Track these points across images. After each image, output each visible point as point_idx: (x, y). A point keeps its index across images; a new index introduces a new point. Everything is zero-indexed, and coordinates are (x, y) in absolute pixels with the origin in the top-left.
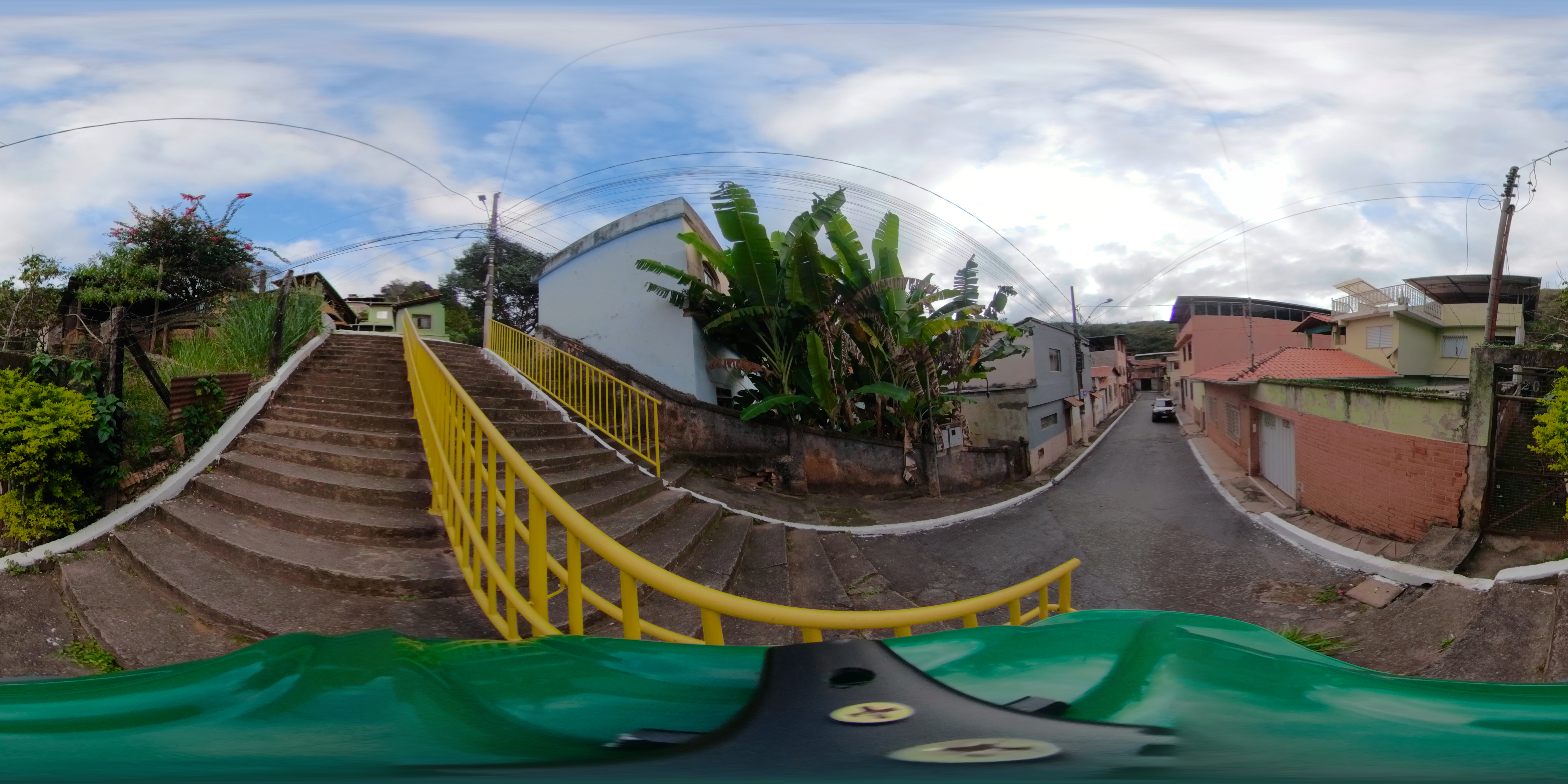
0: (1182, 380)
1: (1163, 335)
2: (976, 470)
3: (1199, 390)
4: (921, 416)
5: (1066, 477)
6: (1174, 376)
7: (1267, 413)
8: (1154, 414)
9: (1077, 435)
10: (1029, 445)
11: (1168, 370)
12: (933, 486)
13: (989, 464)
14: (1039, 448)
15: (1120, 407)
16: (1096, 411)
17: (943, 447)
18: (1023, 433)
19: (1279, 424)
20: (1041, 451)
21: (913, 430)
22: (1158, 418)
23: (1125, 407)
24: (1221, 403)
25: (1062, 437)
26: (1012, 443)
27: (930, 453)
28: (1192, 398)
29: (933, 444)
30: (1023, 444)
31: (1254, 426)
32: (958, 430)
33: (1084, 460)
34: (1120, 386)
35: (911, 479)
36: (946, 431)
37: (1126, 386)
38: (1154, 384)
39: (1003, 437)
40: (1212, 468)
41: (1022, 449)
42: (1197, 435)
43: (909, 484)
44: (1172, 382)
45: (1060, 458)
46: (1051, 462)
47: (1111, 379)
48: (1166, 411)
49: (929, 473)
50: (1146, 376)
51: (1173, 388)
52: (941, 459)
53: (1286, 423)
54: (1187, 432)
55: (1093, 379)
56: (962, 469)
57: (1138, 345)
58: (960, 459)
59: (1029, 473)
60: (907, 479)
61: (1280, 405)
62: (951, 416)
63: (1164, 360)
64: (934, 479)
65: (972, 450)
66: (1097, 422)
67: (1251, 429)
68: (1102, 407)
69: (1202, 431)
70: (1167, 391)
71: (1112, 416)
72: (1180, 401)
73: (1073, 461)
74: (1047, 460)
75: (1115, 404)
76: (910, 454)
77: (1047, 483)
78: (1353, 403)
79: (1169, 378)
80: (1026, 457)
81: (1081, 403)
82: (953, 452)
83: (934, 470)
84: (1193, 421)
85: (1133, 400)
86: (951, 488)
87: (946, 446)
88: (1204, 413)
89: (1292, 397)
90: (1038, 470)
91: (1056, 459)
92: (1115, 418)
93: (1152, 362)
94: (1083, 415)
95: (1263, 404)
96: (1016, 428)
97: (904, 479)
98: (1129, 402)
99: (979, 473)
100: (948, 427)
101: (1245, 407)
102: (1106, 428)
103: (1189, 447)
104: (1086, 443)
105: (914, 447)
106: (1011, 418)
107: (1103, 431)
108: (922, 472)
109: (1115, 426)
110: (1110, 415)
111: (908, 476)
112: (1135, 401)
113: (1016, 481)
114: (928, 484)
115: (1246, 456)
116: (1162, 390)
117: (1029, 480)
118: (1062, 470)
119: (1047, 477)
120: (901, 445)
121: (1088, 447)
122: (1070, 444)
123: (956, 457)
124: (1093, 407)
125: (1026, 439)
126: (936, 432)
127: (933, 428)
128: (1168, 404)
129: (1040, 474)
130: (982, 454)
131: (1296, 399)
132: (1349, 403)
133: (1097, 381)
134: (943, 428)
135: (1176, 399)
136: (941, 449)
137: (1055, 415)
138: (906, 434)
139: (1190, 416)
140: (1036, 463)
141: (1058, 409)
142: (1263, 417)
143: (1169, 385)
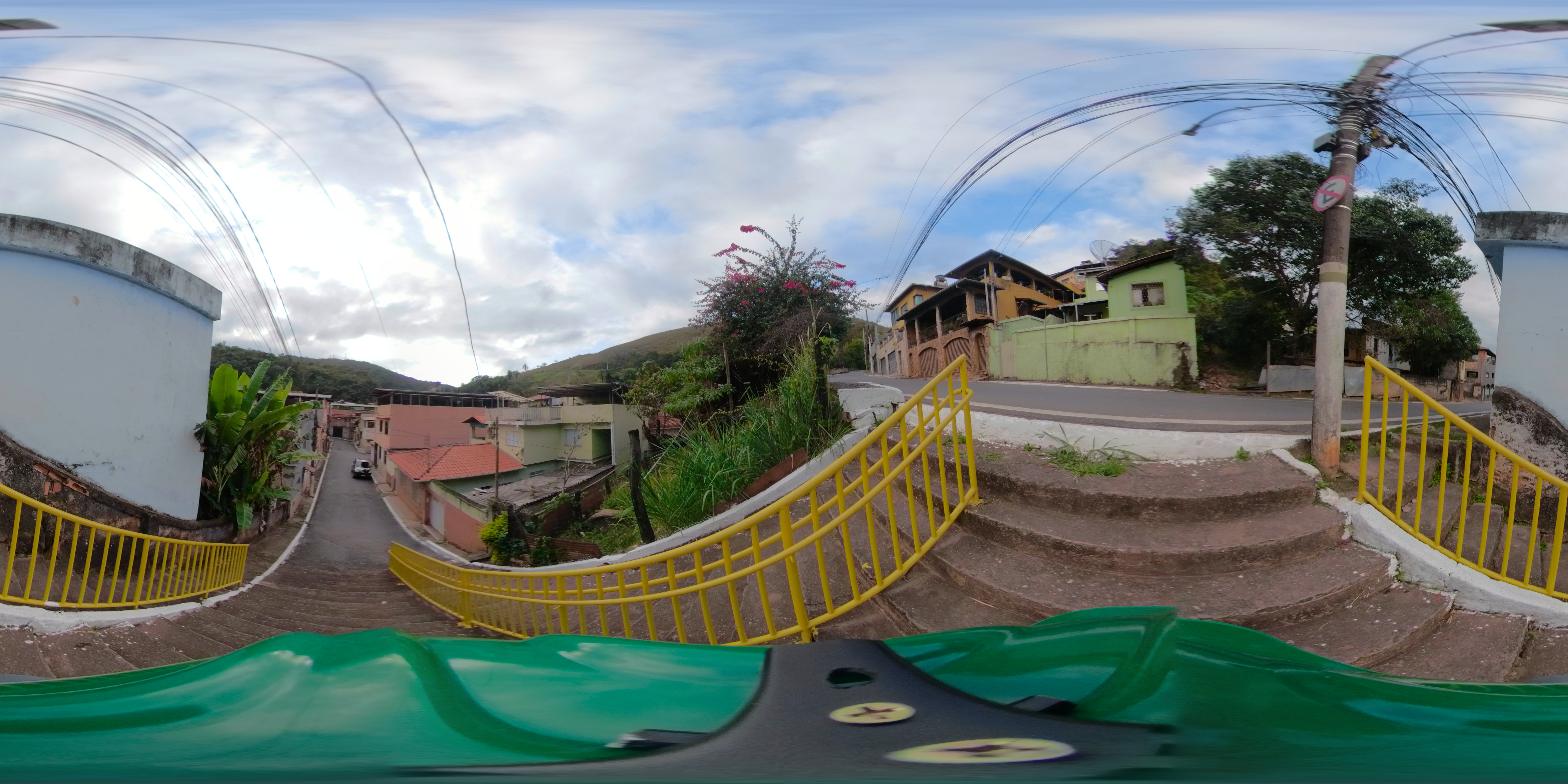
0: (376, 443)
6: (368, 433)
8: (354, 472)
22: (357, 476)
23: (325, 458)
33: (315, 508)
40: (402, 518)
42: (389, 494)
45: (299, 505)
48: (365, 471)
50: (339, 424)
54: (382, 490)
59: (289, 517)
67: (426, 503)
69: (393, 491)
70: (358, 442)
72: (372, 458)
77: (303, 525)
84: (384, 480)
85: (328, 449)
88: (395, 480)
90: (292, 514)
93: (345, 413)
95: (431, 492)
102: (318, 481)
103: (384, 503)
107: (318, 484)
115: (422, 513)
117: (290, 521)
118: (306, 514)
119: (302, 519)
129: (294, 517)
139: (383, 477)
142: (431, 498)
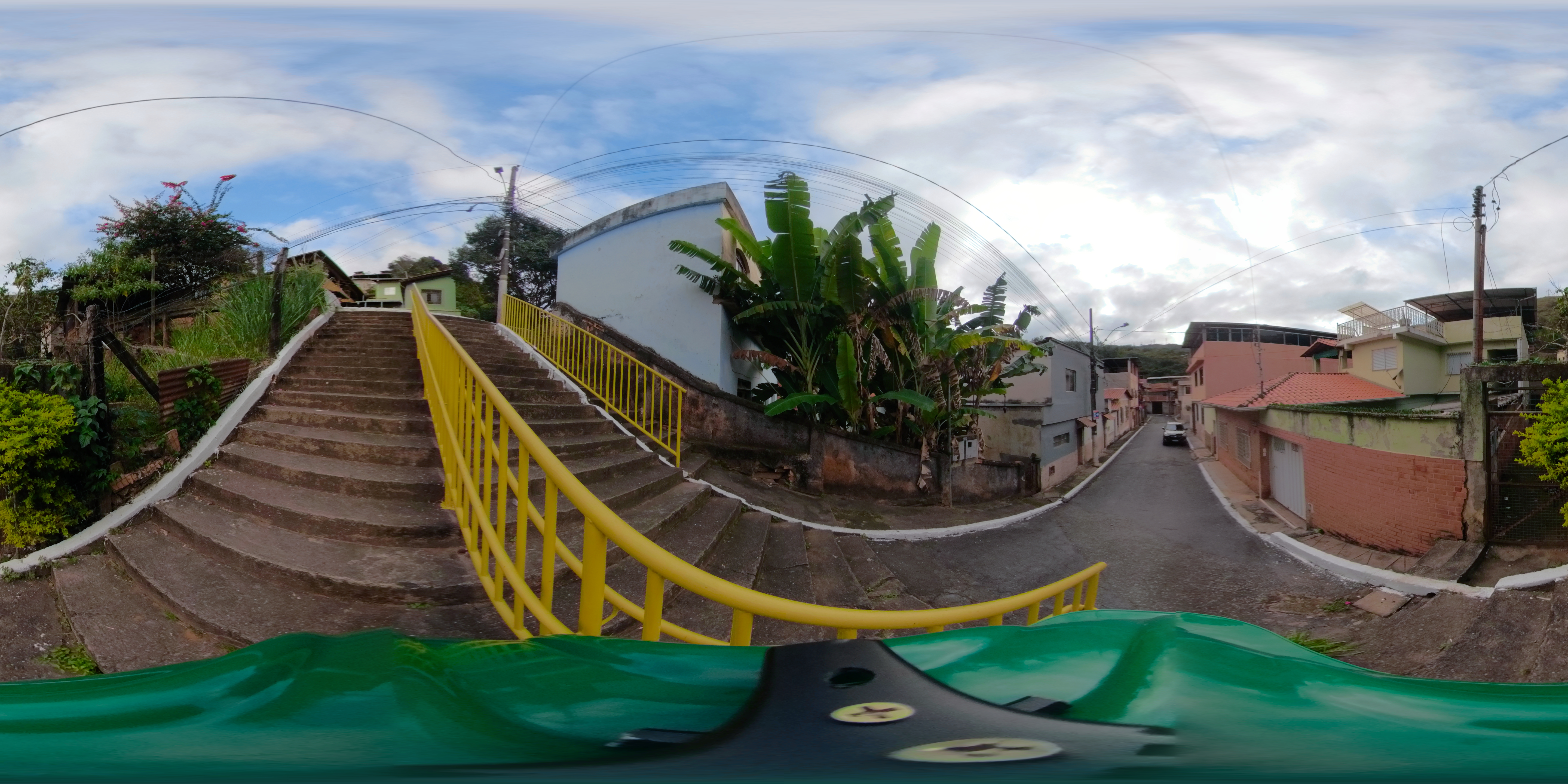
0: (1193, 405)
1: (1175, 358)
2: (988, 483)
3: (1210, 415)
4: (939, 426)
5: (1075, 496)
6: (1185, 400)
7: (1277, 438)
8: (1165, 437)
9: (1087, 456)
10: (1041, 462)
11: (1179, 394)
12: (946, 495)
13: (1001, 477)
14: (1050, 465)
15: (1131, 429)
16: (1107, 432)
17: (958, 458)
18: (1035, 450)
19: (1288, 448)
20: (1052, 469)
21: (931, 439)
22: (1169, 442)
23: (1135, 430)
24: (1232, 428)
25: (1074, 456)
26: (1024, 459)
27: (946, 464)
28: (1203, 423)
29: (949, 455)
30: (1035, 461)
31: (1264, 450)
32: (975, 443)
33: (1094, 479)
34: (1131, 408)
35: (925, 487)
36: (963, 442)
37: (1137, 409)
38: (1166, 408)
39: (1015, 453)
40: (1222, 491)
41: (1033, 465)
42: (1208, 459)
43: (922, 492)
44: (1184, 406)
45: (1070, 477)
46: (1061, 480)
47: (1123, 401)
48: (1177, 435)
49: (943, 482)
50: (1158, 399)
51: (1184, 412)
52: (955, 469)
53: (1295, 447)
54: (1198, 456)
55: (1106, 400)
56: (975, 481)
57: (1151, 368)
58: (973, 471)
59: (1039, 489)
60: (921, 486)
61: (1289, 430)
62: (968, 428)
63: (1176, 384)
64: (947, 489)
65: (986, 463)
66: (1108, 443)
67: (1261, 453)
68: (1113, 428)
69: (1213, 455)
70: (1178, 415)
71: (1122, 438)
72: (1191, 426)
73: (1083, 480)
74: (1057, 478)
75: (1126, 426)
76: (926, 462)
77: (1056, 500)
78: (1355, 427)
79: (1180, 402)
80: (1037, 473)
81: (1093, 424)
82: (967, 463)
83: (948, 480)
84: (1203, 445)
85: (1143, 423)
86: (962, 498)
87: (962, 458)
88: (1215, 438)
89: (1300, 423)
90: (1048, 487)
91: (1066, 477)
92: (1126, 440)
93: (1164, 386)
94: (1095, 436)
95: (1273, 429)
96: (1028, 444)
97: (917, 486)
98: (1140, 425)
99: (990, 485)
100: (965, 439)
101: (1255, 432)
102: (1117, 450)
103: (1200, 471)
104: (1097, 463)
105: (931, 456)
106: (1025, 434)
107: (1114, 453)
108: (937, 482)
109: (1125, 448)
110: (1121, 437)
111: (922, 483)
112: (1146, 424)
113: (1026, 497)
114: (940, 494)
115: (1257, 479)
116: (1173, 414)
117: (1039, 496)
118: (1072, 488)
119: (1057, 494)
120: (918, 453)
121: (1098, 467)
122: (1080, 463)
123: (970, 468)
124: (1104, 429)
125: (1038, 456)
126: (953, 443)
127: (950, 439)
128: (1179, 427)
129: (1050, 491)
130: (995, 468)
131: (1303, 424)
132: (1352, 427)
133: (1109, 402)
134: (960, 440)
135: (1188, 423)
136: (956, 460)
137: (1068, 434)
138: (925, 442)
139: (1201, 440)
140: (1046, 480)
141: (1070, 428)
142: (1273, 441)
143: (1180, 409)
